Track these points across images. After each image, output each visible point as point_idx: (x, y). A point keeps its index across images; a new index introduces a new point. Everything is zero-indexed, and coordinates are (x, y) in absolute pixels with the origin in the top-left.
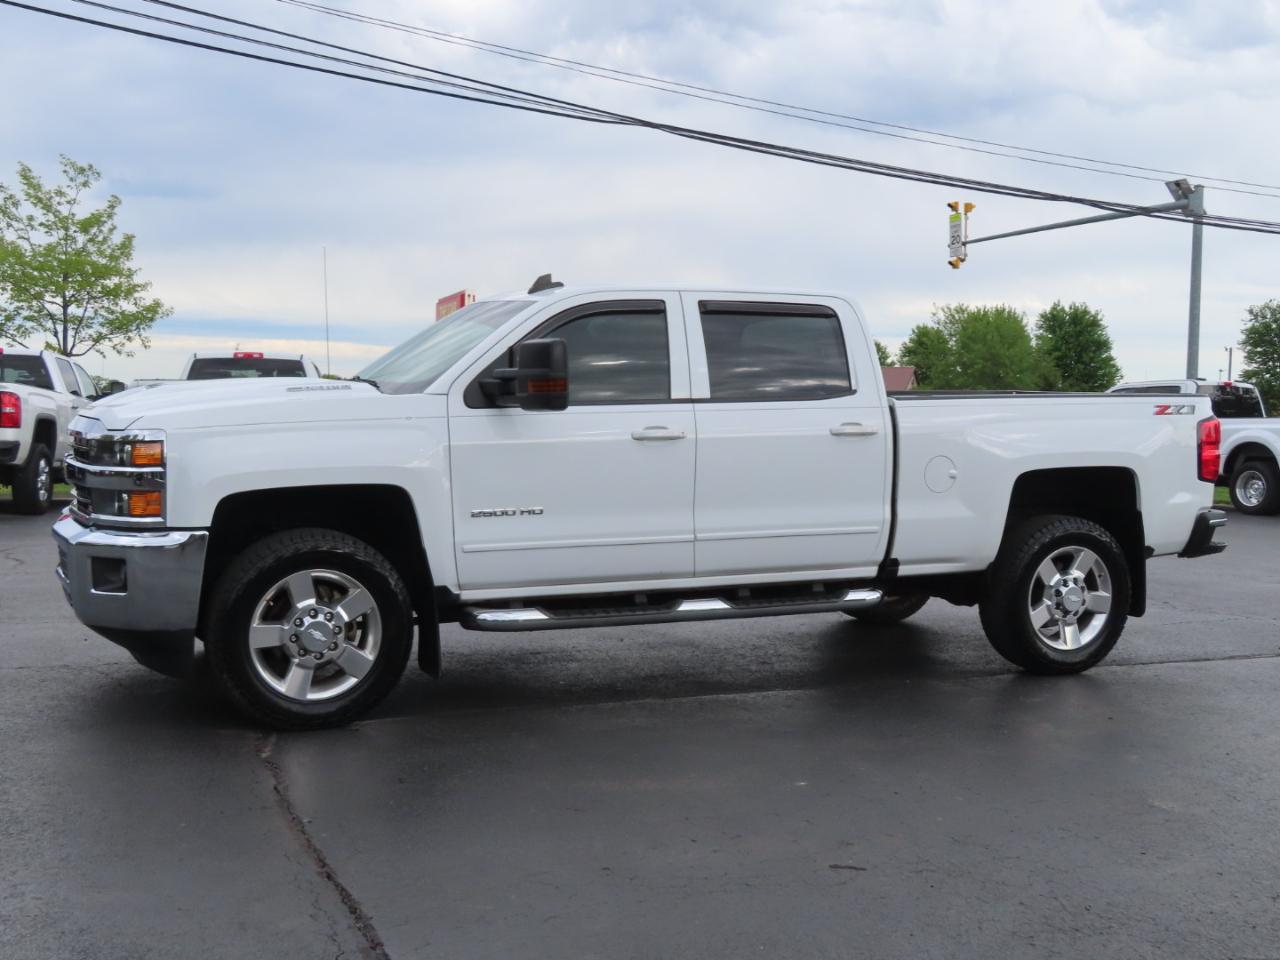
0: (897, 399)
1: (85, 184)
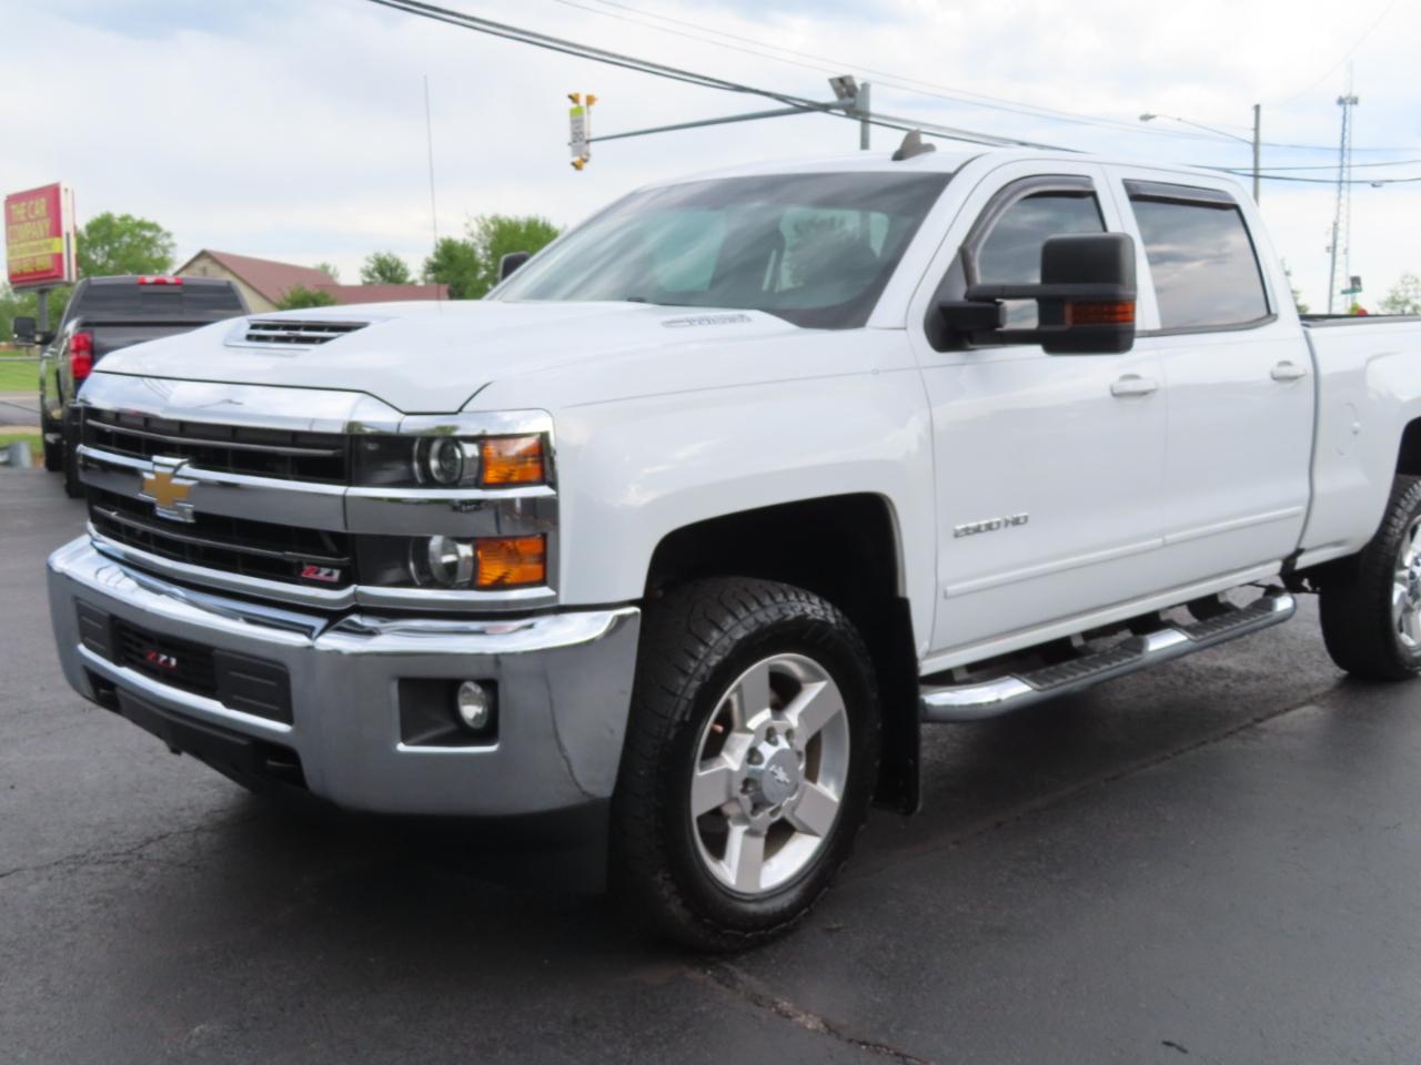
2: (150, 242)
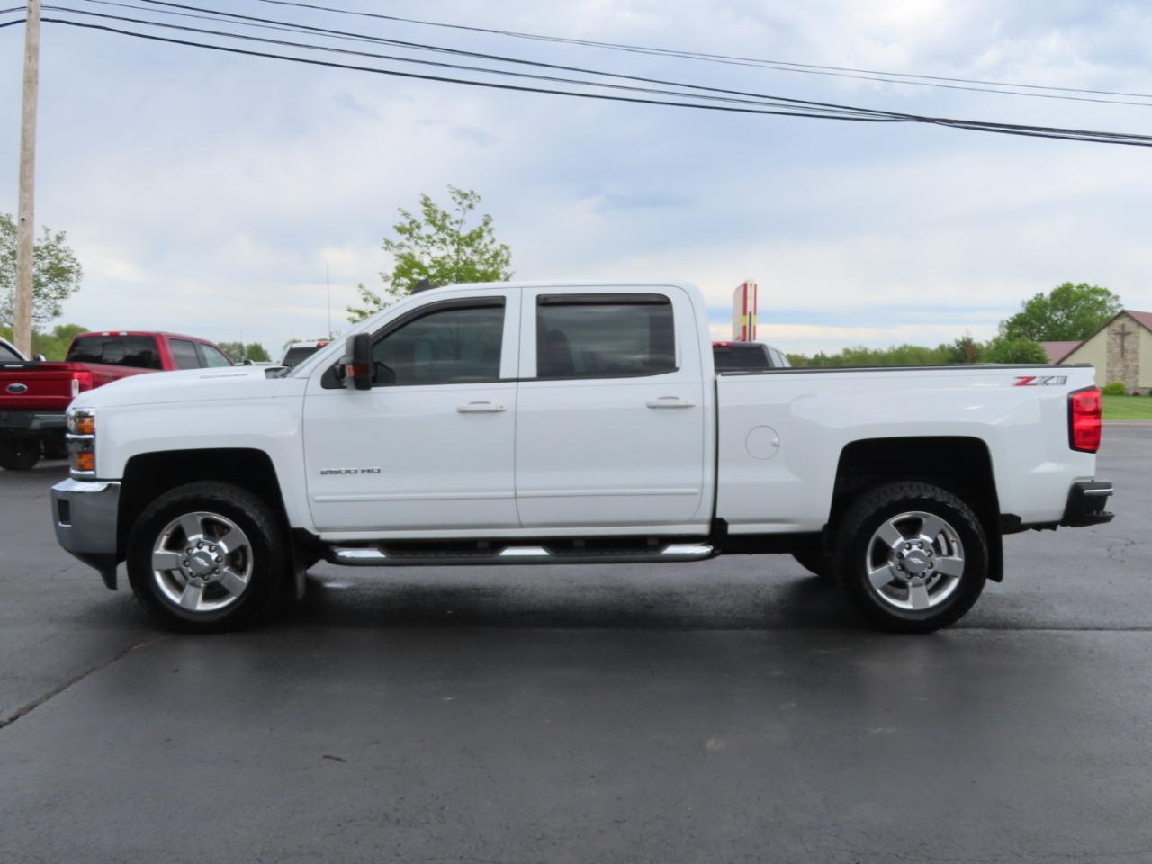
0: (723, 375)
1: (470, 206)
2: (1102, 305)
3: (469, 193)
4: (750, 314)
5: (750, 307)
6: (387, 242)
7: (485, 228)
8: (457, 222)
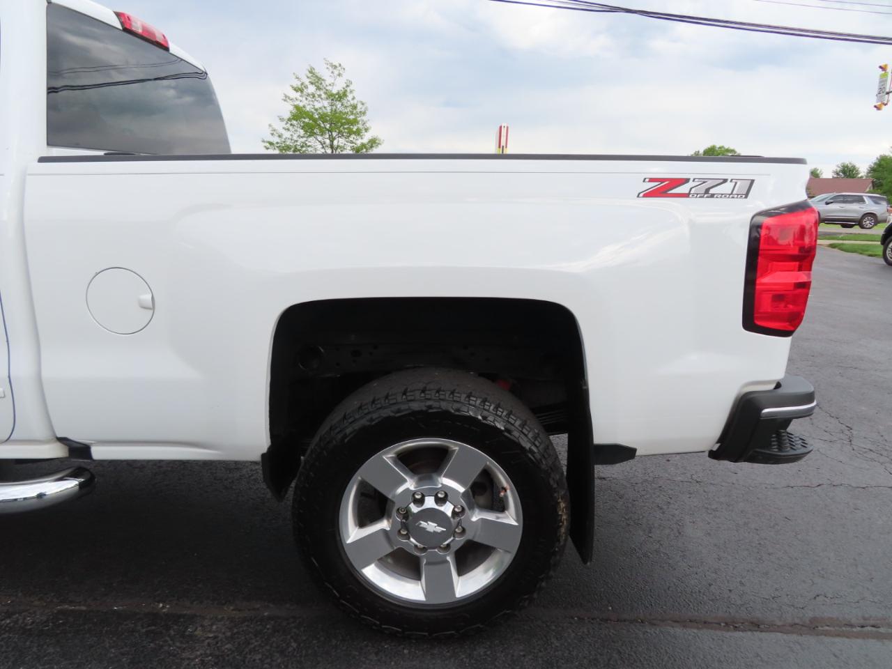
3: (338, 65)
4: (503, 147)
5: (503, 143)
6: (286, 96)
7: (348, 89)
8: (330, 85)
